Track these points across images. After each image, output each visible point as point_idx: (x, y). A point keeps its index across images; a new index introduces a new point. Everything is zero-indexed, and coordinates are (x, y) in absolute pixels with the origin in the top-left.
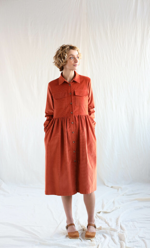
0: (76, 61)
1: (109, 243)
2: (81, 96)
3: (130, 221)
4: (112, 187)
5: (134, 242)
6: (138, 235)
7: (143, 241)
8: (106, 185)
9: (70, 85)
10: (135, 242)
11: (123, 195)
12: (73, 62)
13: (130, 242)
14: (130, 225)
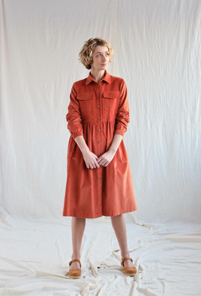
0: (104, 60)
1: (118, 283)
2: (111, 98)
3: (153, 261)
4: (143, 225)
5: (149, 283)
6: (158, 277)
7: (162, 283)
8: (136, 222)
9: (98, 85)
10: (151, 283)
11: (154, 234)
12: (100, 61)
13: (145, 283)
14: (151, 266)
